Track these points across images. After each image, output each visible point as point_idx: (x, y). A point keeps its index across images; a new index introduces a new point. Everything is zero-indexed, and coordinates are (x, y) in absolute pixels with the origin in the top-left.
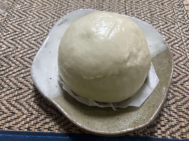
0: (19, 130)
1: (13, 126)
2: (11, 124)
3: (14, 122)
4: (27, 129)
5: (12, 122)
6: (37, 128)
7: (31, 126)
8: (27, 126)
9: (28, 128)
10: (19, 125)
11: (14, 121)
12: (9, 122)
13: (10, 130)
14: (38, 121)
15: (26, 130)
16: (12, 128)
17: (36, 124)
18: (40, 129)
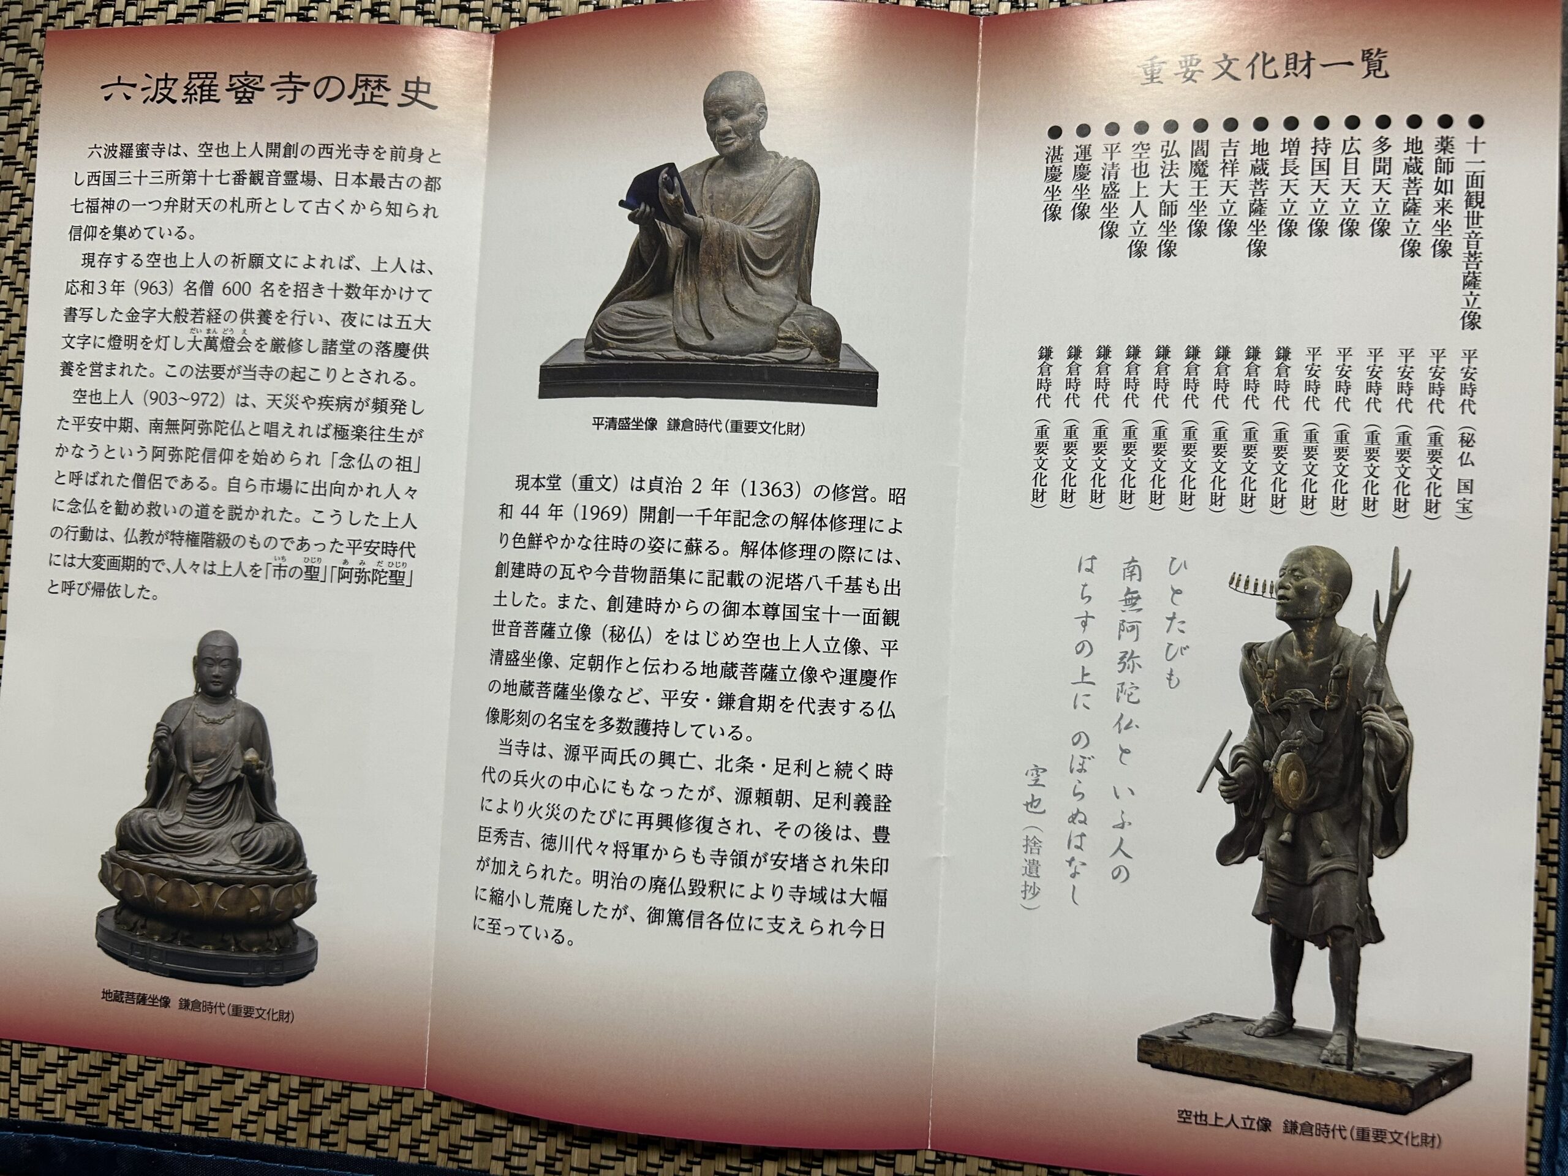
0: (243, 1138)
1: (213, 1115)
2: (203, 1106)
3: (215, 1098)
4: (274, 1136)
5: (206, 1099)
6: (318, 1132)
7: (291, 1124)
8: (272, 1119)
9: (280, 1132)
10: (238, 1114)
11: (213, 1092)
12: (193, 1097)
13: (204, 1134)
14: (319, 1101)
15: (270, 1140)
16: (212, 1125)
17: (310, 1113)
18: (332, 1138)
